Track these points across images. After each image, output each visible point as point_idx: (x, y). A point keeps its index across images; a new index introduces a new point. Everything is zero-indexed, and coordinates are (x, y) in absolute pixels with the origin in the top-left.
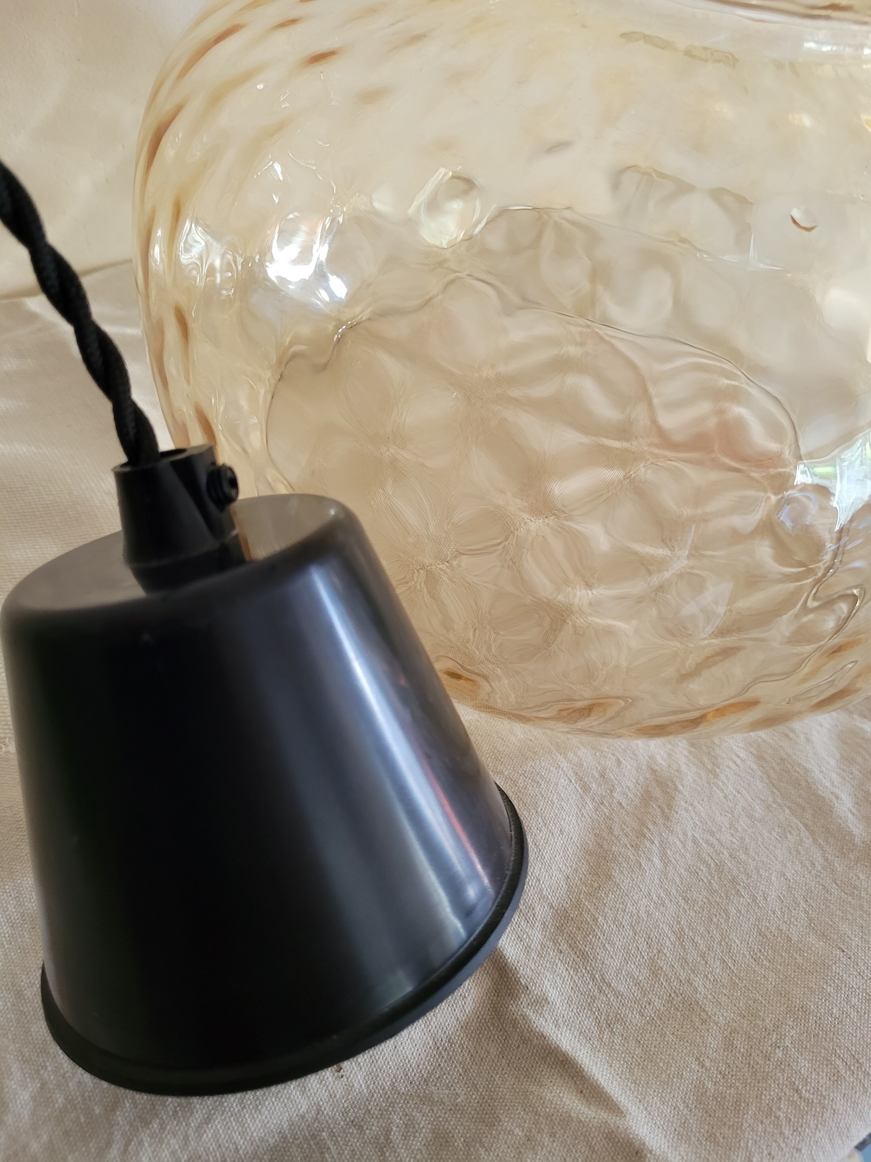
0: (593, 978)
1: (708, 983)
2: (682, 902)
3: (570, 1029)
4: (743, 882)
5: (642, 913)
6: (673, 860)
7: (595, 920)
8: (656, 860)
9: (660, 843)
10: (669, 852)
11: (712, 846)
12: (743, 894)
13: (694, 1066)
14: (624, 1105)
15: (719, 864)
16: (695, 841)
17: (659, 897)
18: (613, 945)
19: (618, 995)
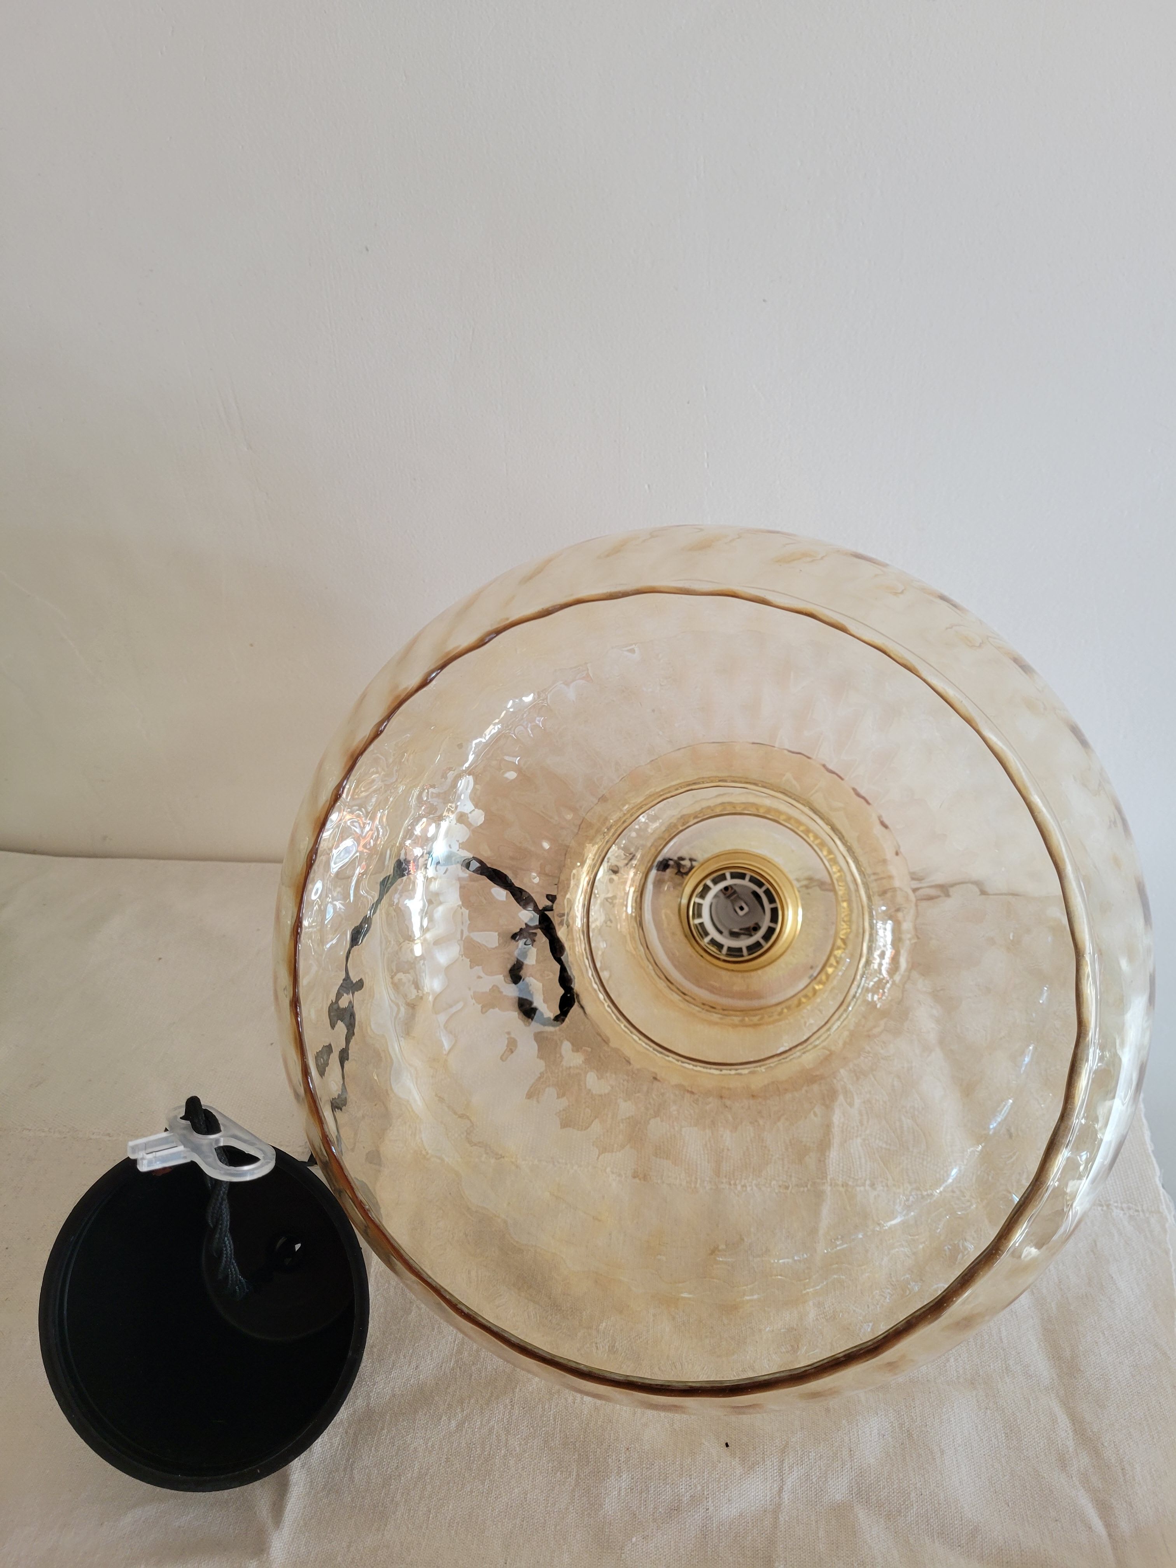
0: (348, 1460)
1: (407, 1514)
2: (444, 1459)
3: (307, 1475)
4: (494, 1478)
5: (412, 1447)
6: (464, 1431)
7: (382, 1429)
8: (454, 1423)
9: (466, 1415)
10: (466, 1424)
11: (499, 1441)
12: (486, 1484)
13: (344, 1544)
14: (284, 1526)
15: (491, 1455)
16: (491, 1431)
17: (433, 1446)
18: (377, 1450)
19: (352, 1478)
